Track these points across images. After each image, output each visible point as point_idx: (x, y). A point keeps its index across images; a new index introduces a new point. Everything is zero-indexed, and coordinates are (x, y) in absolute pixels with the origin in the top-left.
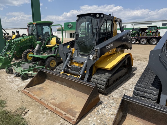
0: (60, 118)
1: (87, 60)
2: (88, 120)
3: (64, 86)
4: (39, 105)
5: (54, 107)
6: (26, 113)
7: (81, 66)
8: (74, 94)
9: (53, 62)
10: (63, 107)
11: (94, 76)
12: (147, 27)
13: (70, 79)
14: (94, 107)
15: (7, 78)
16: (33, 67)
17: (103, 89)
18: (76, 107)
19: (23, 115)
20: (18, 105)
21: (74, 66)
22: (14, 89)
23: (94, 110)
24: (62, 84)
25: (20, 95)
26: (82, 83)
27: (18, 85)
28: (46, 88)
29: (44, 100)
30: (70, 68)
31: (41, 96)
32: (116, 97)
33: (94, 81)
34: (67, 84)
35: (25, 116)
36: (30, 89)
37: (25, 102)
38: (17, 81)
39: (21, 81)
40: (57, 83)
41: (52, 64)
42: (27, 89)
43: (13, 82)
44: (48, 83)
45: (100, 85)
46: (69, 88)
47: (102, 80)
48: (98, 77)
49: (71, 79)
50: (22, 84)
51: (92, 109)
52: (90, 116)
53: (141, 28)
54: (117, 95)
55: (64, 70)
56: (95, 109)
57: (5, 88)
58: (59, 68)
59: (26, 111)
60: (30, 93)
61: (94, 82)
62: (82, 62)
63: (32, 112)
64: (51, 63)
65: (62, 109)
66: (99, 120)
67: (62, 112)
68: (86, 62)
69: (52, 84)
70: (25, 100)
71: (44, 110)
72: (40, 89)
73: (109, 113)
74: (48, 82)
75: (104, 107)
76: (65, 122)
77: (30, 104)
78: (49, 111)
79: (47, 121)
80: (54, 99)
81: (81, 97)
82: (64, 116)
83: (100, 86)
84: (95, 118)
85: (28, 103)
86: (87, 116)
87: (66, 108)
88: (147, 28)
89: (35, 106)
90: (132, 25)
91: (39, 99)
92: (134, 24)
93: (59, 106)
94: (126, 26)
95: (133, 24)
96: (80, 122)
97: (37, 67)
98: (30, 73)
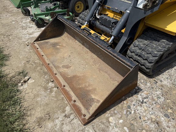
0: (66, 104)
1: (131, 8)
2: (109, 121)
3: (85, 48)
4: (46, 72)
5: (63, 82)
6: (25, 83)
7: (118, 18)
8: (97, 66)
9: (79, 5)
10: (76, 84)
11: (136, 42)
13: (92, 41)
14: (124, 97)
15: (22, 22)
16: (51, 10)
17: (147, 68)
18: (95, 89)
19: (20, 84)
20: (20, 65)
21: (105, 17)
22: (24, 40)
23: (122, 103)
24: (83, 44)
25: (27, 51)
26: (111, 54)
27: (30, 34)
28: (62, 46)
29: (53, 65)
30: (98, 19)
31: (52, 58)
32: (168, 84)
33: (135, 51)
34: (89, 46)
35: (22, 88)
36: (42, 43)
37: (30, 62)
38: (31, 27)
39: (35, 28)
40: (76, 41)
41: (78, 7)
42: (38, 42)
43: (26, 29)
44: (66, 38)
45: (144, 59)
46: (91, 53)
47: (150, 53)
48: (144, 44)
49: (95, 43)
50: (36, 33)
51: (119, 99)
52: (114, 113)
54: (169, 81)
55: (88, 22)
56: (125, 102)
57: (15, 36)
58: (83, 16)
59: (26, 78)
60: (39, 49)
61: (133, 52)
62: (121, 12)
63: (32, 83)
64: (77, 5)
65: (73, 89)
66: (128, 128)
67: (72, 93)
68: (128, 12)
69: (71, 41)
70: (31, 59)
71: (48, 83)
72: (54, 45)
73: (149, 116)
74: (67, 36)
75: (141, 100)
76: (71, 114)
77: (35, 68)
78: (55, 87)
79: (47, 104)
80: (67, 67)
81: (106, 73)
82: (72, 102)
83: (143, 61)
84: (121, 121)
85: (33, 65)
86: (108, 112)
87: (80, 88)
89: (40, 72)
91: (48, 62)
93: (70, 80)
96: (95, 121)
97: (57, 10)
98: (47, 18)
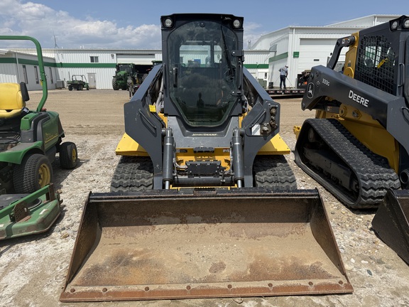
3: (193, 226)
5: (260, 284)
11: (259, 177)
12: (152, 64)
24: (183, 221)
29: (197, 282)
31: (171, 278)
40: (158, 226)
44: (119, 237)
47: (286, 181)
48: (270, 175)
53: (136, 64)
60: (112, 289)
65: (283, 278)
67: (291, 282)
72: (121, 262)
74: (118, 232)
80: (220, 266)
82: (311, 287)
84: (353, 260)
88: (152, 66)
90: (113, 56)
91: (178, 287)
92: (117, 54)
94: (97, 58)
95: (115, 55)
